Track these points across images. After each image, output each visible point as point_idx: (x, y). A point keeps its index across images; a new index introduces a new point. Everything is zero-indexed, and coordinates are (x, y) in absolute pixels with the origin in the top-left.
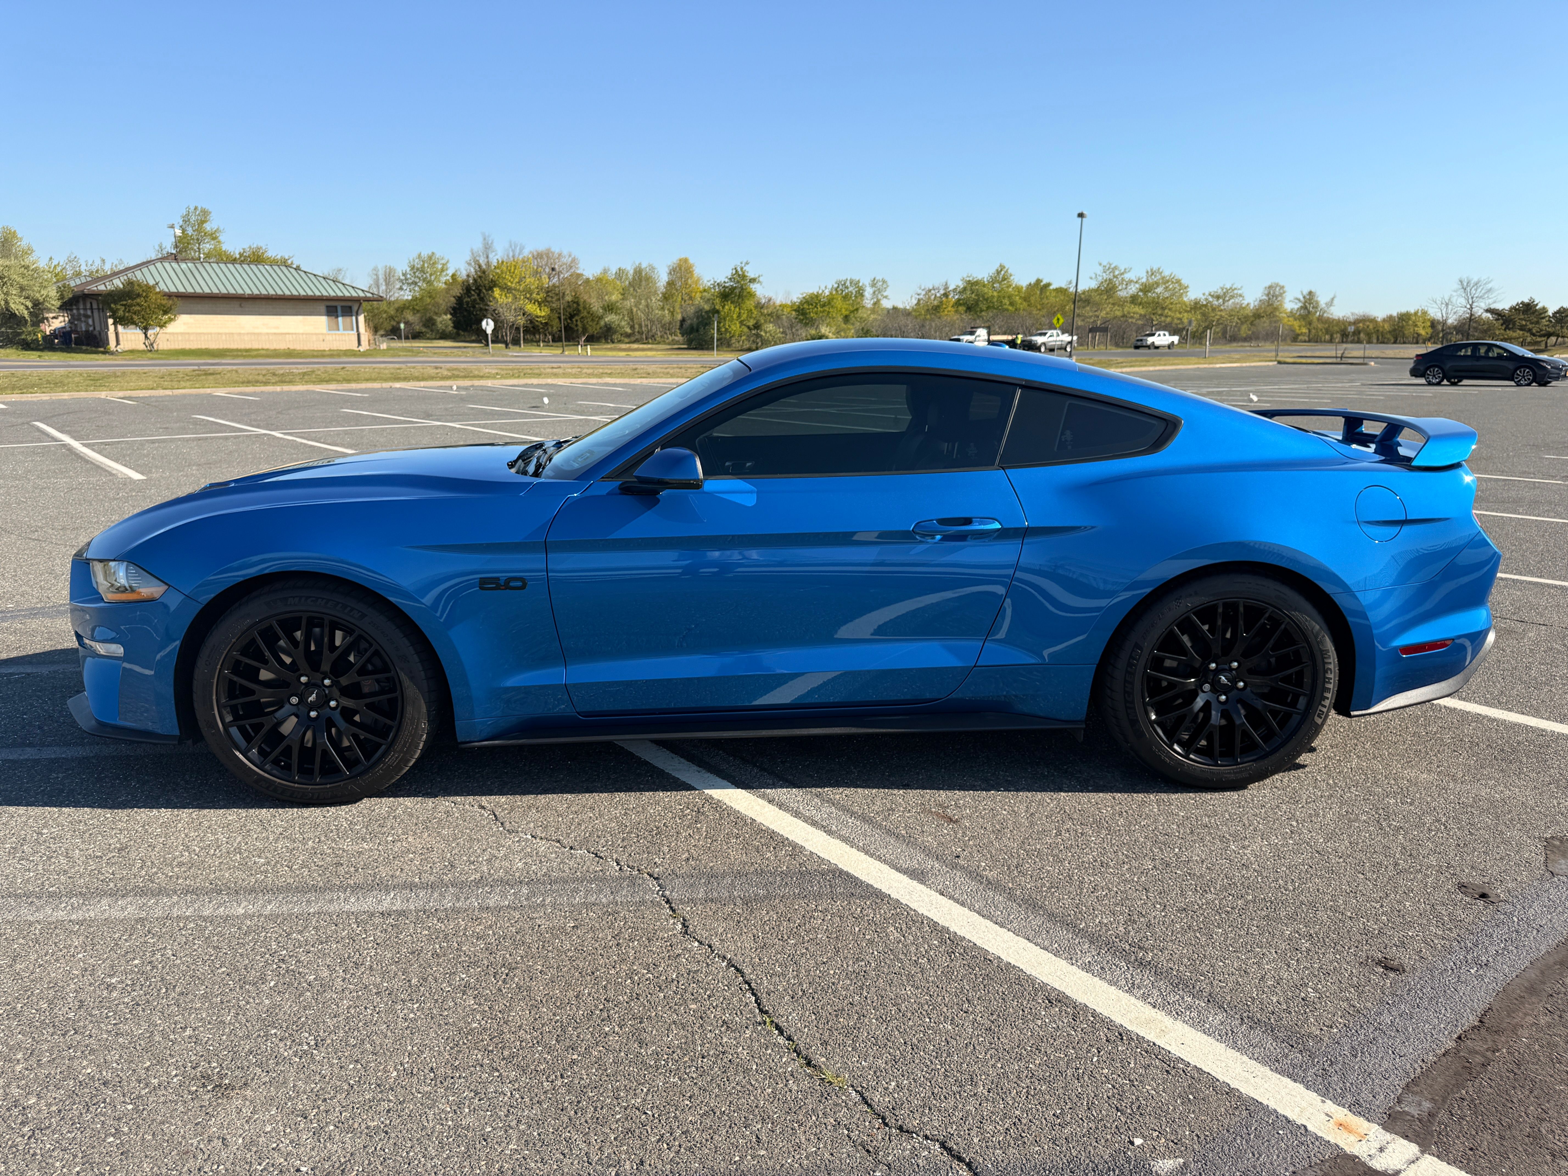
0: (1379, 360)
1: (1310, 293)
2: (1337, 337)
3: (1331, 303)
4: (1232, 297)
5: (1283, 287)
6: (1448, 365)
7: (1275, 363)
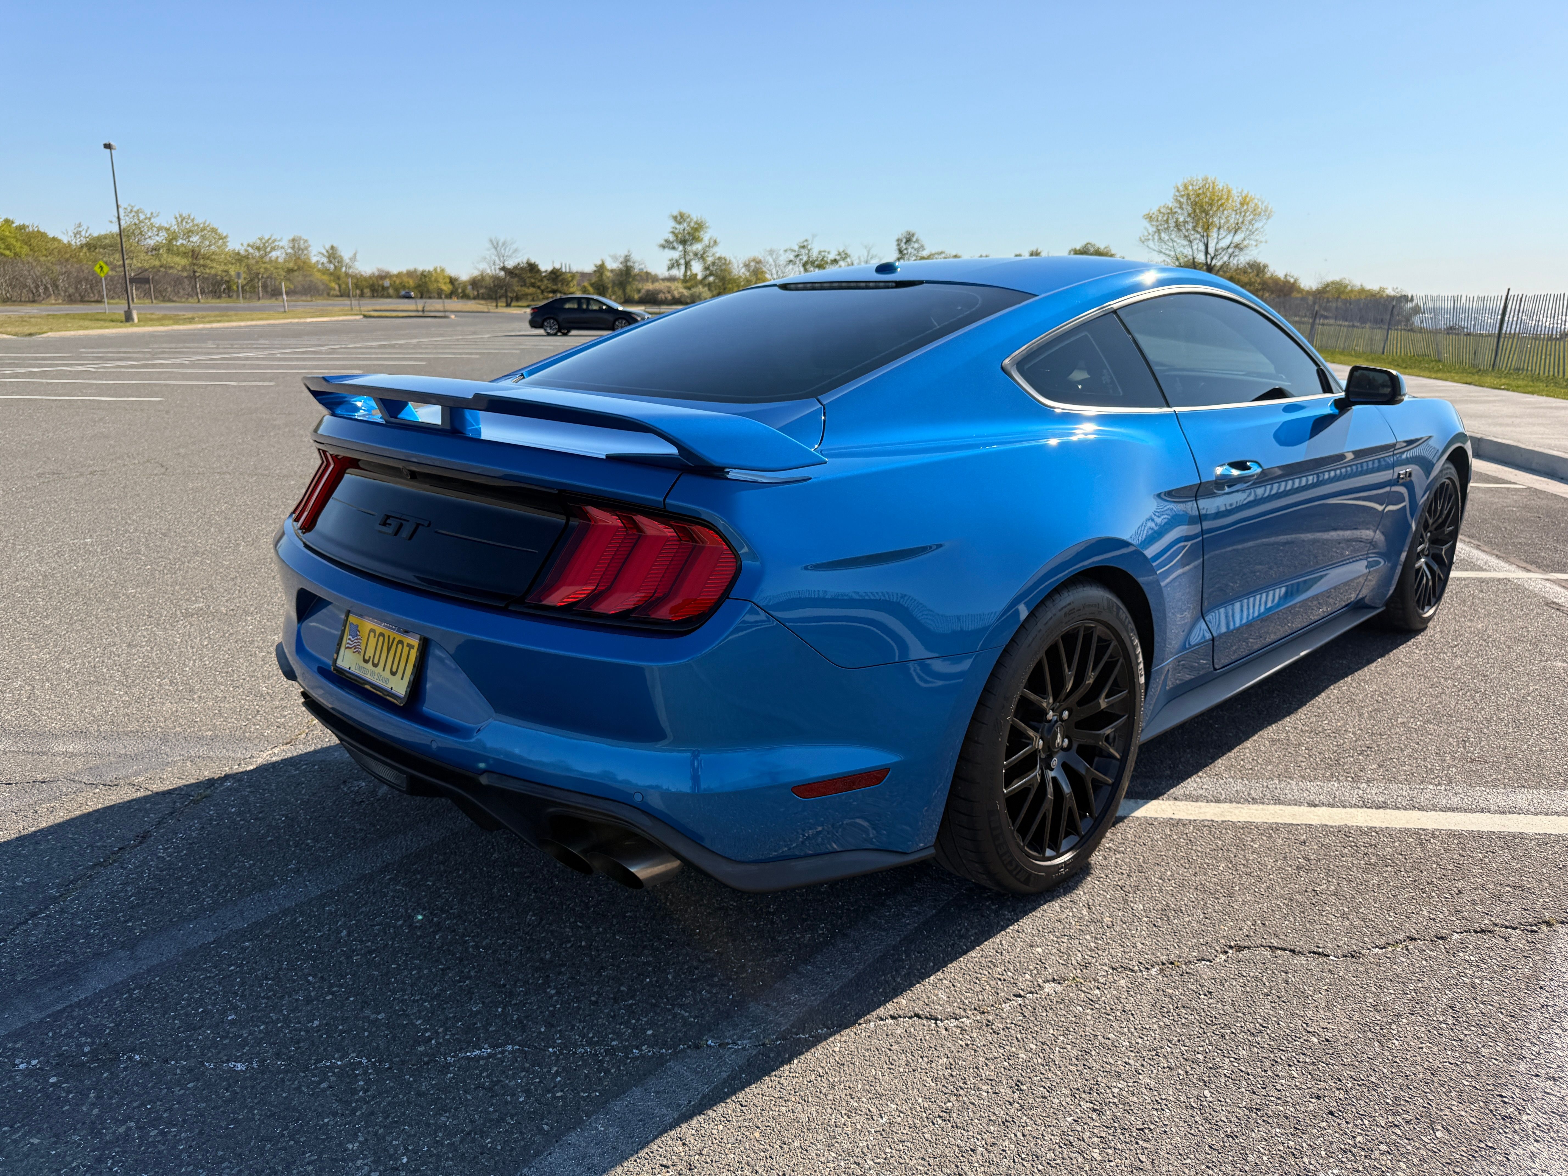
1: (332, 247)
2: (367, 291)
3: (354, 258)
4: (273, 249)
5: (306, 241)
6: (562, 317)
7: (361, 317)
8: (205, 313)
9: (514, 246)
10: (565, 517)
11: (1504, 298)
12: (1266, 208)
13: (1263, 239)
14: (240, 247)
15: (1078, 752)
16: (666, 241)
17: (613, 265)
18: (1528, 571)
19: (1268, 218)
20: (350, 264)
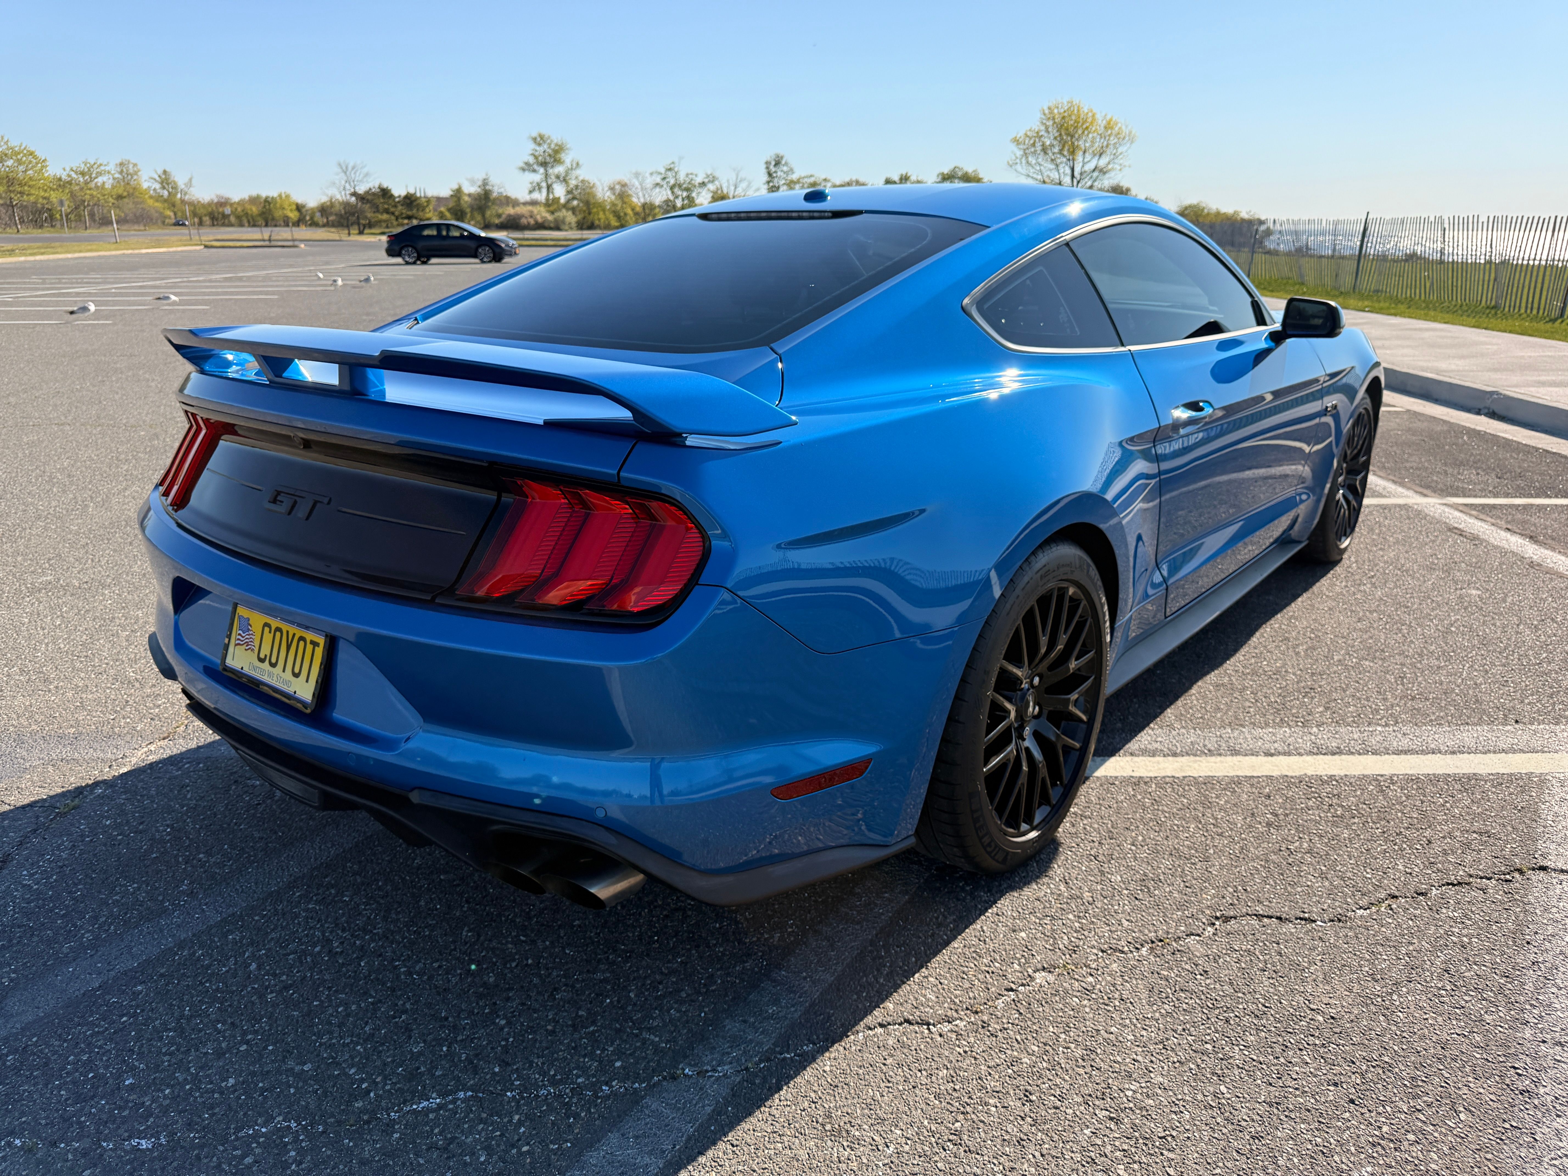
0: (311, 243)
1: (165, 172)
2: (206, 219)
3: (189, 183)
4: (99, 174)
5: (135, 165)
6: (421, 244)
7: (202, 247)
8: (26, 245)
9: (365, 170)
10: (496, 493)
11: (1363, 221)
12: (1130, 133)
13: (1127, 164)
14: (62, 171)
15: (1049, 719)
16: (526, 163)
17: (470, 189)
18: (1425, 496)
19: (1132, 142)
20: (186, 189)
